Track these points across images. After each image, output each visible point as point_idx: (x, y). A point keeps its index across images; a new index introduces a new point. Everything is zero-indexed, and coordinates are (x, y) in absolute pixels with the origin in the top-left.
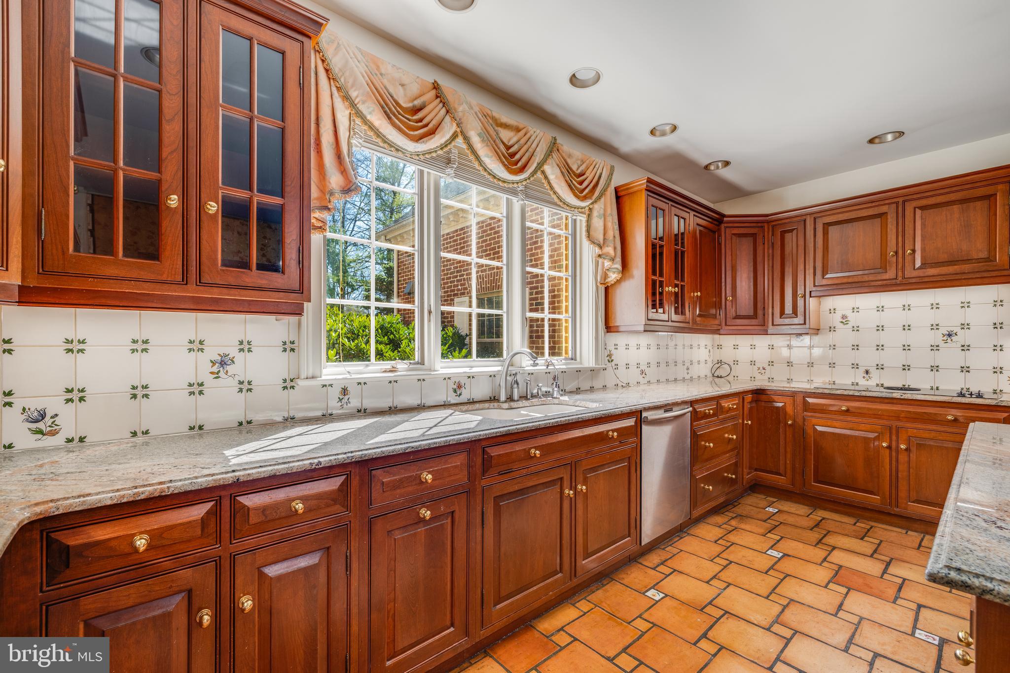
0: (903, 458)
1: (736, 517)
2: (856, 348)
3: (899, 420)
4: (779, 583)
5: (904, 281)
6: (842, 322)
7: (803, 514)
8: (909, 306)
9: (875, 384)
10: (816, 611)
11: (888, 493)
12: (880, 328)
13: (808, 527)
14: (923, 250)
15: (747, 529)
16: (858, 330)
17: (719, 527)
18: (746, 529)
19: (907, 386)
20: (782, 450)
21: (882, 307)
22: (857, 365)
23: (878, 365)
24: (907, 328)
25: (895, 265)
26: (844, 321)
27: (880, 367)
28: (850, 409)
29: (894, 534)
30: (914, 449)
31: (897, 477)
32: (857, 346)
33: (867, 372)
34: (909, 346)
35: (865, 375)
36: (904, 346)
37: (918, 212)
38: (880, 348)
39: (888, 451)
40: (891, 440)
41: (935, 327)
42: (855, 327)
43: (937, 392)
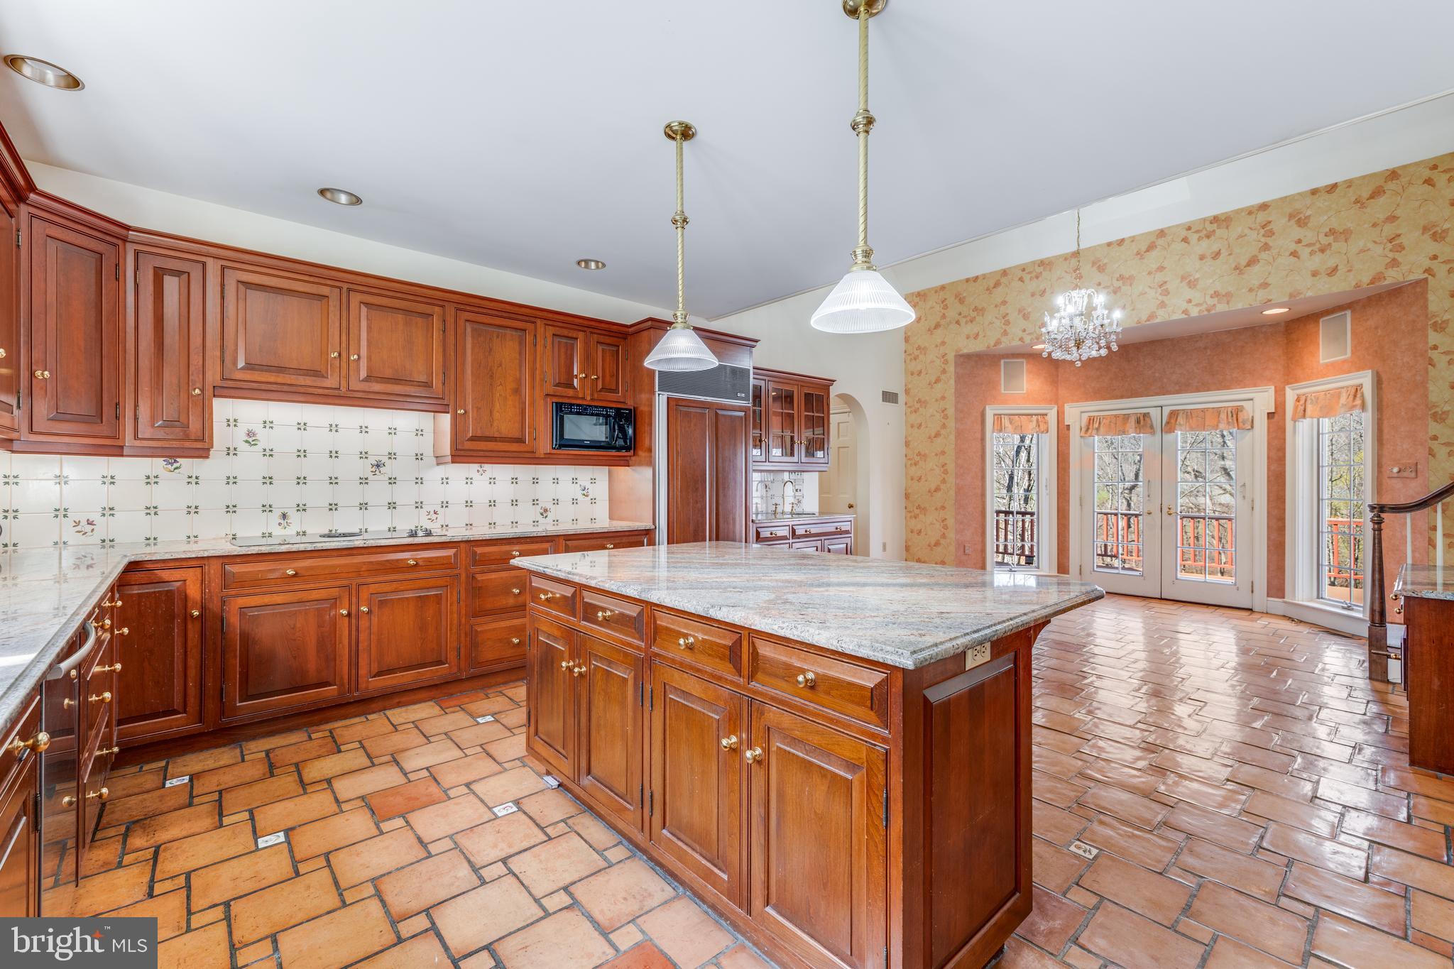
0: (364, 623)
1: (128, 829)
2: (268, 482)
3: (360, 576)
4: (332, 872)
5: (349, 394)
6: (247, 442)
7: (231, 762)
8: (336, 426)
9: (295, 533)
10: (410, 867)
11: (346, 677)
12: (301, 454)
13: (264, 774)
14: (369, 359)
15: (181, 836)
16: (271, 455)
17: (120, 865)
18: (176, 837)
19: (334, 532)
20: (178, 666)
21: (305, 424)
22: (270, 506)
23: (298, 505)
24: (334, 455)
25: (338, 370)
26: (250, 440)
27: (301, 508)
28: (299, 572)
29: (359, 727)
30: (375, 609)
31: (358, 650)
32: (270, 478)
33: (284, 516)
34: (336, 478)
35: (282, 521)
36: (331, 478)
37: (364, 309)
38: (301, 481)
39: (347, 619)
40: (350, 604)
41: (364, 455)
42: (267, 450)
43: (395, 534)
